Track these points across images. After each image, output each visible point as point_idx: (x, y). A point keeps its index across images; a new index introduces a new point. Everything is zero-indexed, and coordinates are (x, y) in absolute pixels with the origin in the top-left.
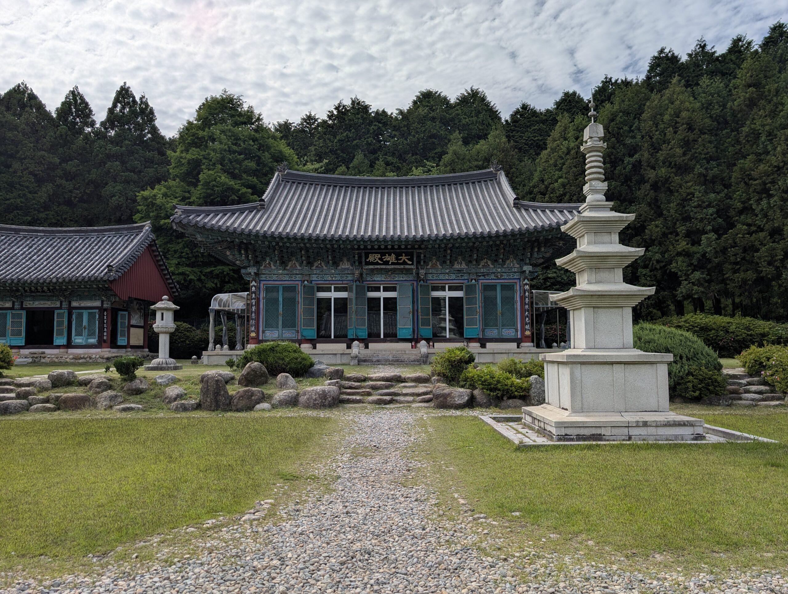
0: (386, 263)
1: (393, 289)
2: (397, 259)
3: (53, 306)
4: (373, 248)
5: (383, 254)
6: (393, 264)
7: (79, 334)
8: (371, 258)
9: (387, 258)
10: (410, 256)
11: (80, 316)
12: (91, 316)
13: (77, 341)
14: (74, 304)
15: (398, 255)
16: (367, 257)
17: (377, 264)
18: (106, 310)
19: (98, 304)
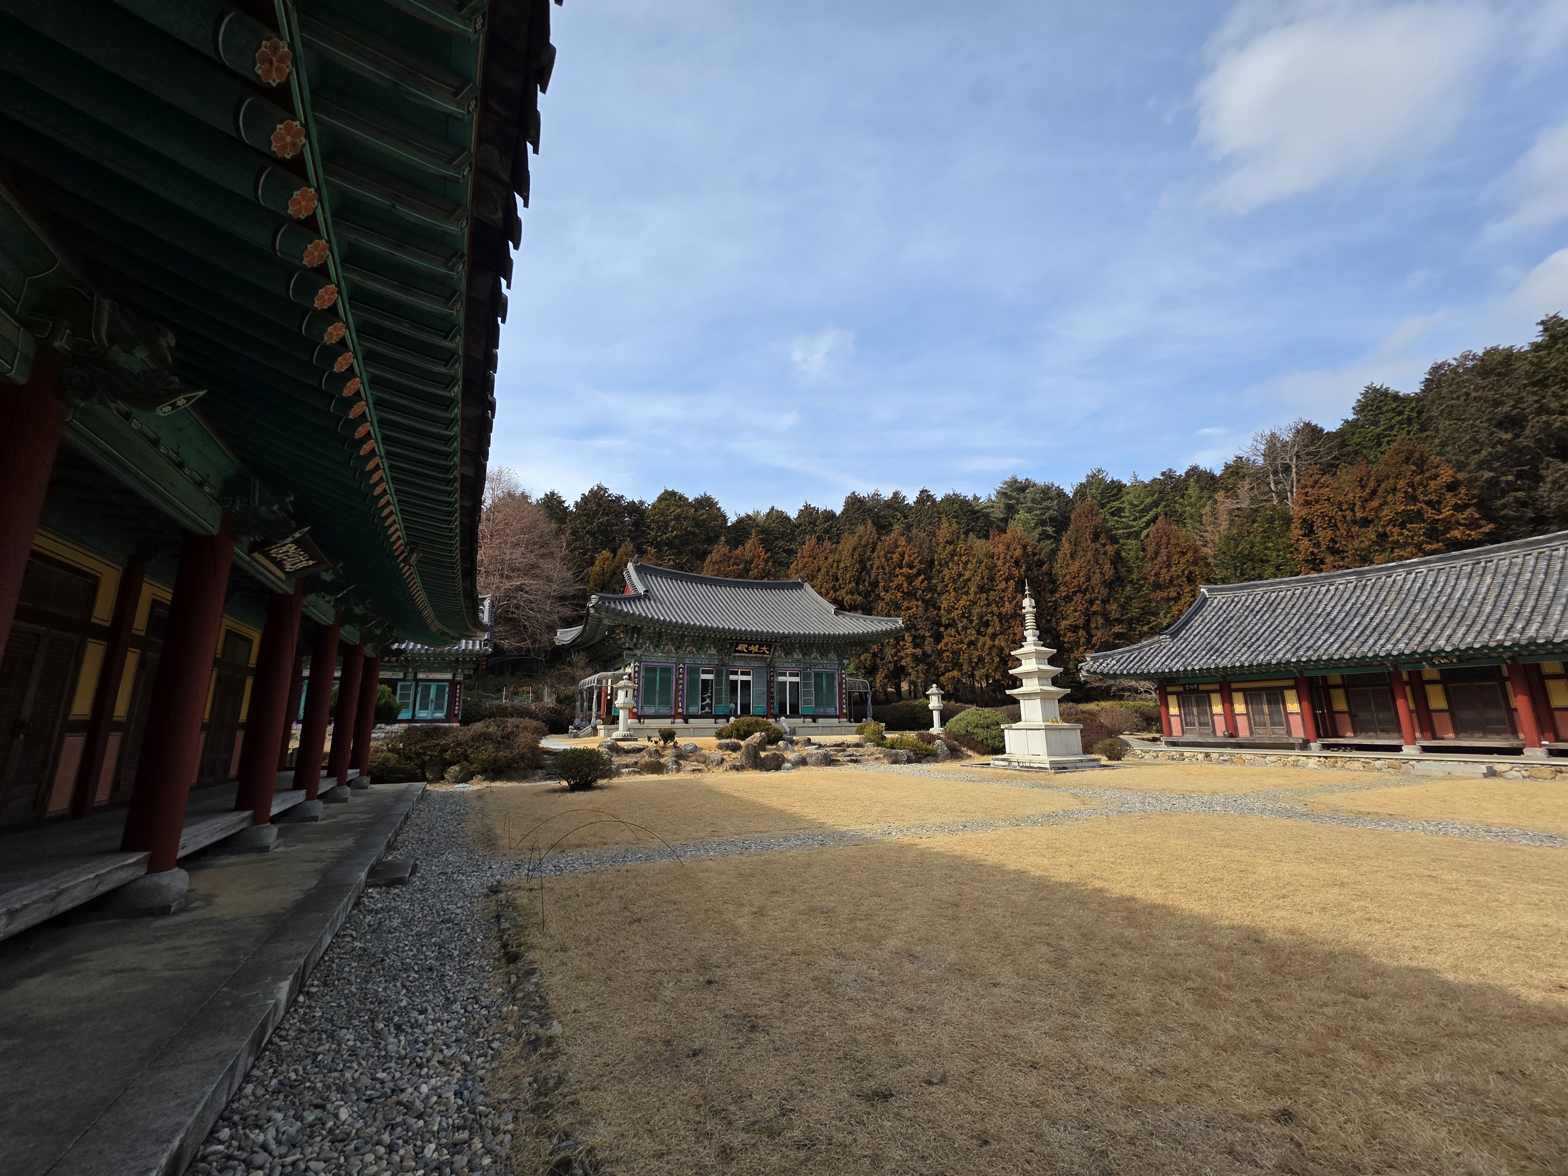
0: (750, 652)
1: (748, 674)
2: (759, 649)
3: (394, 677)
4: (741, 639)
5: (750, 645)
6: (755, 653)
7: (424, 707)
8: (739, 648)
9: (752, 648)
10: (769, 647)
11: (428, 688)
12: (440, 691)
13: (420, 715)
14: (421, 676)
15: (761, 646)
16: (737, 646)
17: (743, 652)
18: (459, 683)
19: (449, 676)
